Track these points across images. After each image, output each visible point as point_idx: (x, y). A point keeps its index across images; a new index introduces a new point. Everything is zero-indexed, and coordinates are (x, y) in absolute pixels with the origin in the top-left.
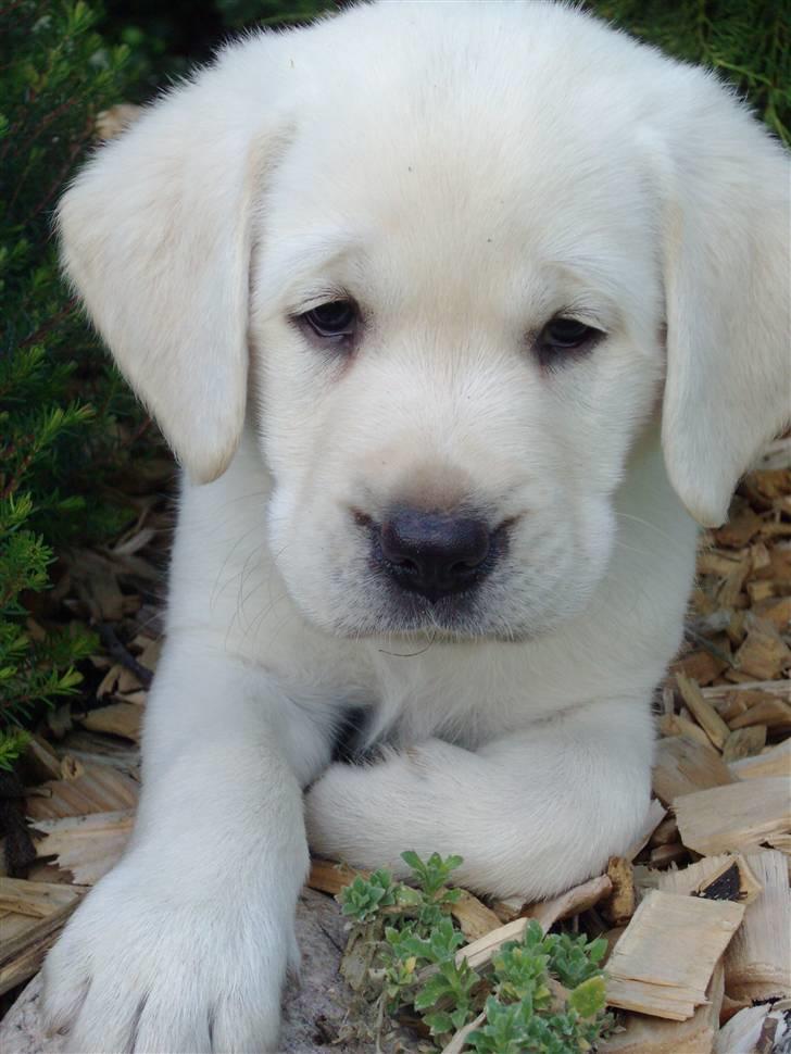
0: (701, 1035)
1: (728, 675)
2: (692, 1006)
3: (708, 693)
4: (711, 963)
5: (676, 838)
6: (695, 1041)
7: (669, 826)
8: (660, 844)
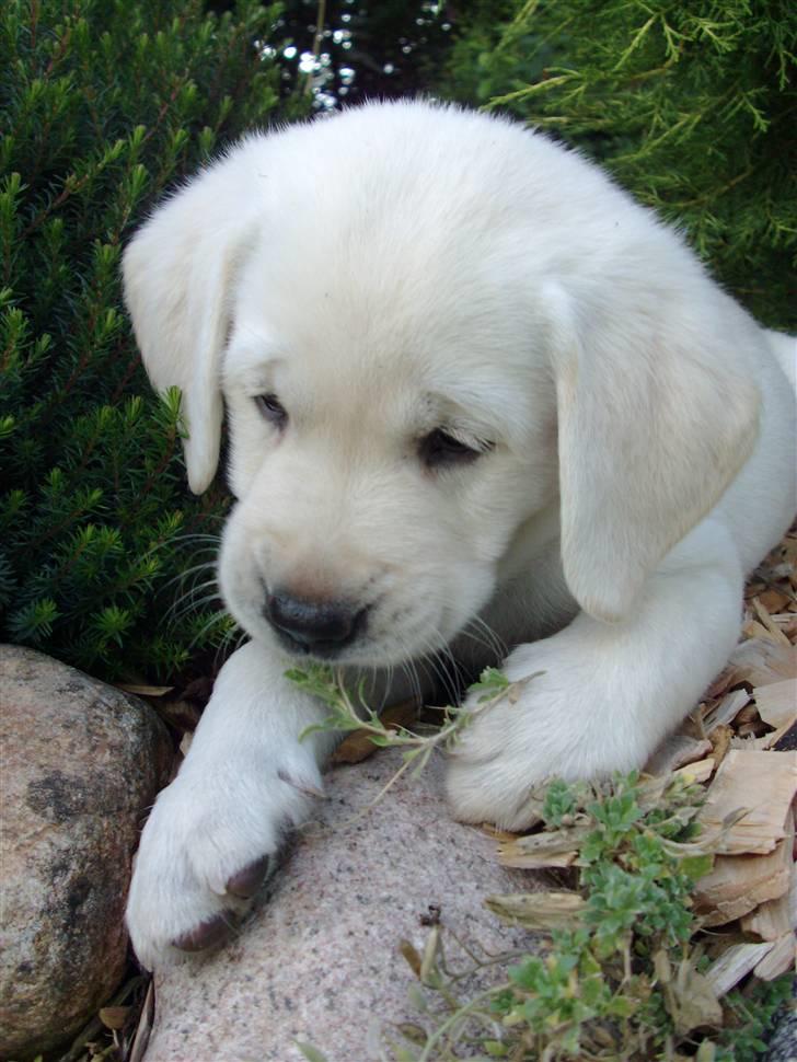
0: (777, 875)
1: (791, 608)
2: (773, 841)
3: (776, 618)
4: (786, 803)
5: (757, 718)
6: (773, 881)
7: (751, 710)
8: (745, 723)
